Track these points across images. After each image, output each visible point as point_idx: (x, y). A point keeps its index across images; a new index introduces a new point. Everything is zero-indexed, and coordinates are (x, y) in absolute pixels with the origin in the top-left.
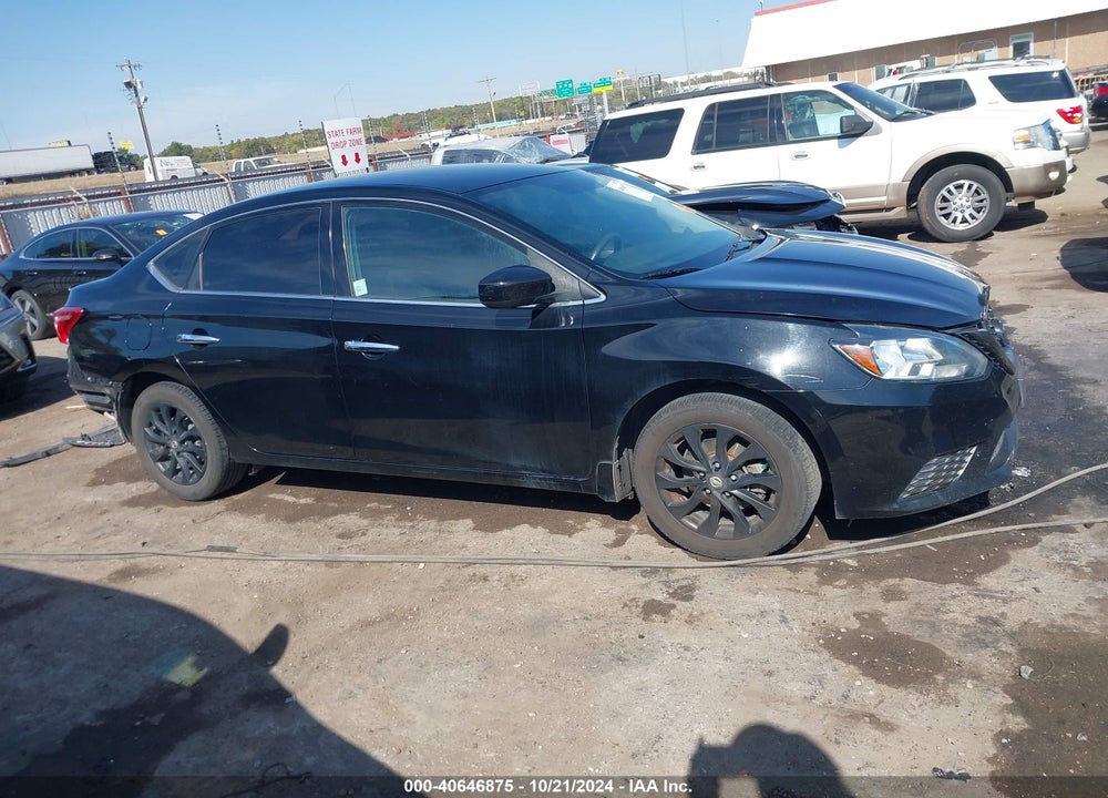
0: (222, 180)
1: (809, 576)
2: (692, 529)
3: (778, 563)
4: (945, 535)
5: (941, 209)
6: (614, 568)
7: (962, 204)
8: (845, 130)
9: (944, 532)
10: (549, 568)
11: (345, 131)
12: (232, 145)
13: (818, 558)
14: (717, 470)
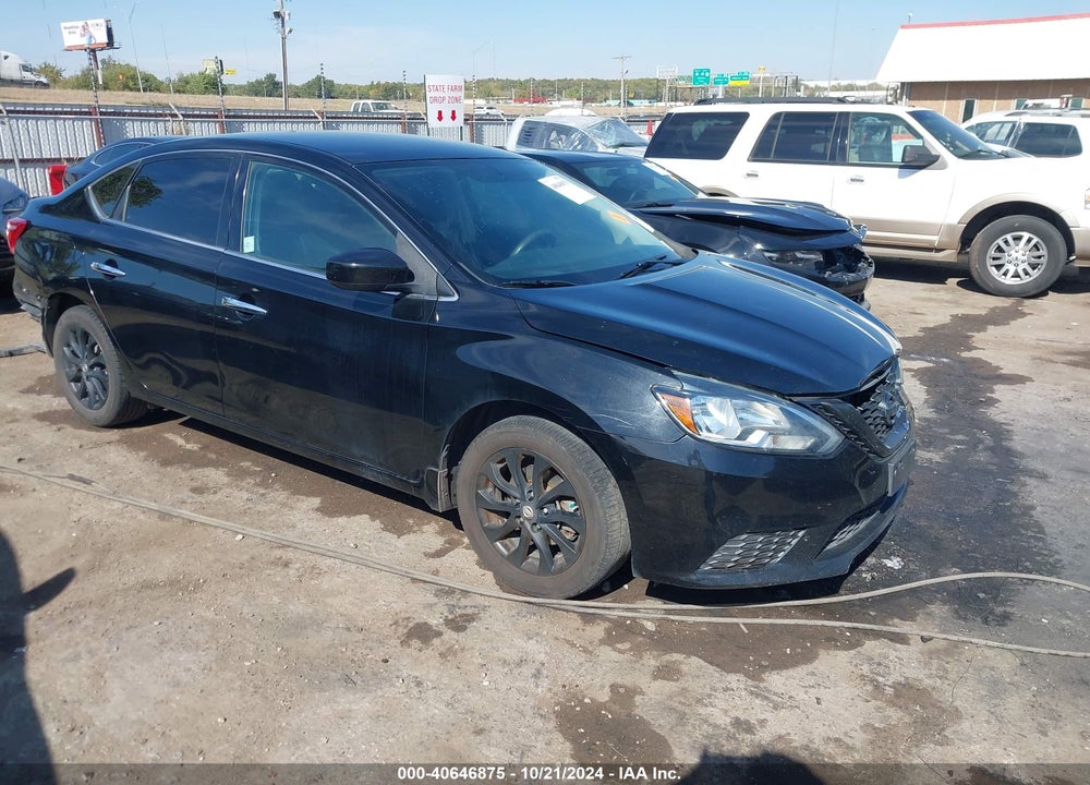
0: (316, 117)
1: (598, 631)
2: (502, 555)
3: (576, 609)
4: (769, 617)
5: (994, 259)
6: (414, 580)
7: (1017, 258)
8: (907, 159)
9: (768, 614)
10: (353, 566)
11: (446, 87)
12: (372, 86)
13: (616, 613)
14: (531, 499)
